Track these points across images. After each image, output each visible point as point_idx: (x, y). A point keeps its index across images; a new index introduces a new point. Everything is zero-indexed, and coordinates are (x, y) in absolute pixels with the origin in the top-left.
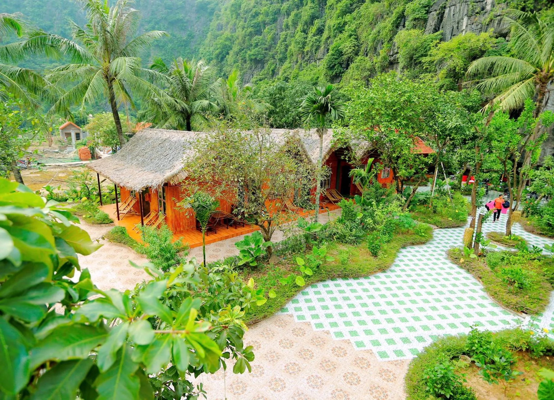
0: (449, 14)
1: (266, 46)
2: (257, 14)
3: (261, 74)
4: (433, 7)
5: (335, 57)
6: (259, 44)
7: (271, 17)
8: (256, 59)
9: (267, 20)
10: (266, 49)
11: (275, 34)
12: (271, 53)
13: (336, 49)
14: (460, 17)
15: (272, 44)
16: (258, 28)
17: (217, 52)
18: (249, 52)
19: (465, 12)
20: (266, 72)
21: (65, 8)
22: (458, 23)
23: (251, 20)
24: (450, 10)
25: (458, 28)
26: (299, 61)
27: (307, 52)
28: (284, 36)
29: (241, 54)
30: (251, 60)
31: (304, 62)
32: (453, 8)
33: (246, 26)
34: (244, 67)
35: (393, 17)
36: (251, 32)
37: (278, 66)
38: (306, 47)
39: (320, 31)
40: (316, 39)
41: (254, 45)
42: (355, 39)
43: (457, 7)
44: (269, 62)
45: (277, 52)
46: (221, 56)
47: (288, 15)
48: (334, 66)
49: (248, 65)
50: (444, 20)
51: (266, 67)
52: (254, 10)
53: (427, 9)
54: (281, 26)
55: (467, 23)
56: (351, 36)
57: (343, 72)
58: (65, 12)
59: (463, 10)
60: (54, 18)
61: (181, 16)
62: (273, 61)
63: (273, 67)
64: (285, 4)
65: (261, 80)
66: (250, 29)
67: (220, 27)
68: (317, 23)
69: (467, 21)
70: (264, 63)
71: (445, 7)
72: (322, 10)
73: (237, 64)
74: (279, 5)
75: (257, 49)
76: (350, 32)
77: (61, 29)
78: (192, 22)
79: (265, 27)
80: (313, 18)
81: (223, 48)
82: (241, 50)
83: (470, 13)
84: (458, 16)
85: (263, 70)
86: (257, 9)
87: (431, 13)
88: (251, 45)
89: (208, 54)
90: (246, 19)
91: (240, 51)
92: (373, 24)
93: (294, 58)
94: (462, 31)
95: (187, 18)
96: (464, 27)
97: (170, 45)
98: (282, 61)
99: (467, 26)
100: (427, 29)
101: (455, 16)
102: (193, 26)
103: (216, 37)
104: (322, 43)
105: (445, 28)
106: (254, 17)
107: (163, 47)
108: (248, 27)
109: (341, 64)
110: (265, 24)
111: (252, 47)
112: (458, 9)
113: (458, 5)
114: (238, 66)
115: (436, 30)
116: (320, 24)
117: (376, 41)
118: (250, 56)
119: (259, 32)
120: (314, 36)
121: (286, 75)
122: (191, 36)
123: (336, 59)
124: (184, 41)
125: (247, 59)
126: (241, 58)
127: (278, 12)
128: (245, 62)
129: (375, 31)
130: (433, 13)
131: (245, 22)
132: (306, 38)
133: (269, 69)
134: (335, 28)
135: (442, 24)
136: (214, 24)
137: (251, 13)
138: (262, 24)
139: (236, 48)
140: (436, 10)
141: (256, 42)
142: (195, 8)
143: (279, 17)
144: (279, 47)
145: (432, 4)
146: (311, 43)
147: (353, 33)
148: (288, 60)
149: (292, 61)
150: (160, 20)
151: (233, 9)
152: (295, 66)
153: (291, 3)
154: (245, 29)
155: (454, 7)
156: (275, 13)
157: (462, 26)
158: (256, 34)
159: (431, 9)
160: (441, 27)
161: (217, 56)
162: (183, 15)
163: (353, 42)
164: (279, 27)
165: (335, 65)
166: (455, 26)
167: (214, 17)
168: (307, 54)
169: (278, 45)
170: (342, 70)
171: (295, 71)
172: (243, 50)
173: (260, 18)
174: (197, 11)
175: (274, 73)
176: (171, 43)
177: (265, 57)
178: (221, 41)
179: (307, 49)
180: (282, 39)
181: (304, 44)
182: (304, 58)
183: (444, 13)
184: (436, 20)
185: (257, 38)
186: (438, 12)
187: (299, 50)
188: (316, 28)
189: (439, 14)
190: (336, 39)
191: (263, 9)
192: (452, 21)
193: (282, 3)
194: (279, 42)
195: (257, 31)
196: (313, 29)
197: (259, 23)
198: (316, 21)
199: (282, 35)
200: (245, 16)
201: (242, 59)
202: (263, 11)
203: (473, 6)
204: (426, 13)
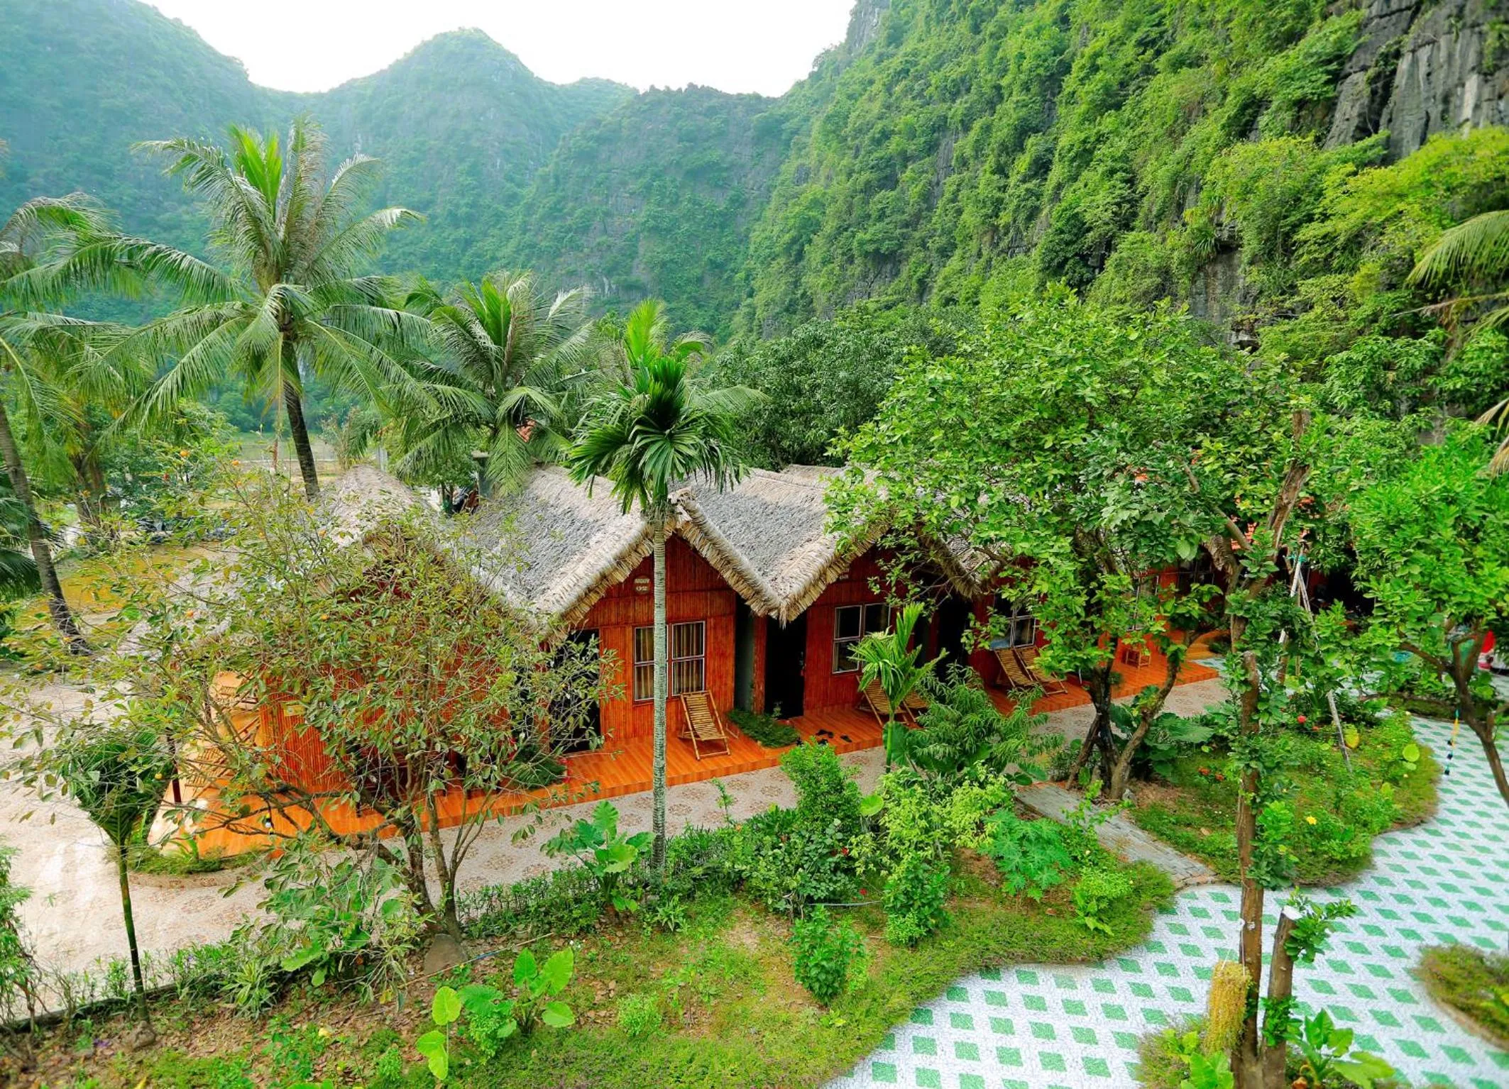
0: (1412, 74)
1: (905, 217)
2: (886, 135)
3: (890, 291)
4: (1354, 60)
5: (1066, 237)
6: (888, 212)
7: (923, 139)
8: (877, 251)
9: (911, 148)
10: (907, 225)
11: (930, 183)
12: (917, 235)
13: (1069, 213)
14: (1454, 80)
15: (920, 211)
16: (888, 171)
17: (787, 237)
18: (860, 235)
19: (1472, 59)
20: (903, 285)
21: (462, 160)
22: (1446, 100)
23: (870, 152)
24: (1415, 62)
25: (1443, 119)
26: (985, 253)
27: (1007, 227)
28: (955, 187)
29: (842, 239)
30: (867, 254)
31: (998, 255)
32: (1424, 53)
33: (856, 168)
34: (849, 273)
35: (1232, 105)
36: (868, 183)
37: (935, 268)
38: (1001, 214)
39: (1041, 167)
40: (1027, 190)
41: (875, 215)
42: (1126, 181)
43: (1439, 48)
44: (913, 259)
45: (935, 230)
46: (796, 247)
47: (967, 128)
48: (1061, 265)
49: (857, 269)
50: (1395, 96)
51: (905, 270)
52: (879, 126)
53: (1334, 66)
54: (948, 160)
55: (1479, 97)
56: (1112, 172)
57: (1089, 281)
58: (460, 168)
59: (1464, 56)
60: (439, 182)
61: (715, 155)
62: (921, 255)
63: (921, 271)
64: (958, 101)
65: (888, 307)
66: (866, 176)
67: (804, 176)
68: (1034, 144)
69: (1480, 87)
70: (900, 262)
71: (1398, 55)
72: (1050, 109)
73: (831, 266)
74: (946, 106)
75: (879, 226)
76: (1109, 163)
77: (449, 207)
78: (743, 166)
79: (906, 167)
80: (1023, 131)
81: (804, 227)
82: (841, 230)
83: (1488, 62)
84: (1447, 76)
85: (896, 281)
86: (885, 122)
87: (1348, 80)
88: (869, 216)
89: (767, 243)
90: (858, 150)
91: (840, 233)
92: (1175, 134)
93: (973, 245)
94: (1460, 126)
95: (732, 157)
96: (1467, 112)
97: (685, 226)
98: (945, 253)
99: (1477, 107)
100: (1334, 130)
101: (1432, 78)
102: (745, 176)
103: (786, 200)
104: (1045, 199)
105: (1397, 123)
106: (878, 142)
107: (669, 231)
108: (862, 169)
109: (1083, 258)
110: (906, 159)
111: (870, 222)
112: (1443, 54)
113: (1443, 41)
114: (831, 272)
115: (1363, 131)
116: (1040, 148)
117: (1180, 183)
118: (861, 244)
119: (889, 181)
120: (1024, 181)
121: (947, 292)
122: (739, 202)
123: (1068, 243)
124: (720, 213)
125: (856, 253)
126: (840, 251)
127: (940, 126)
128: (851, 260)
129: (1178, 152)
130: (1354, 77)
131: (856, 157)
132: (1004, 189)
133: (910, 277)
134: (1072, 154)
135: (1385, 111)
136: (789, 168)
137: (870, 135)
138: (898, 161)
139: (829, 227)
140: (1364, 69)
141: (880, 206)
142: (750, 133)
143: (944, 136)
144: (938, 218)
145: (1351, 50)
146: (1015, 202)
147: (1119, 165)
148: (958, 252)
149: (968, 255)
150: (665, 168)
151: (829, 127)
152: (974, 267)
153: (976, 97)
154: (855, 176)
155: (1428, 48)
156: (934, 129)
157: (1460, 107)
158: (881, 187)
159: (1347, 66)
160: (1383, 120)
161: (787, 250)
162: (720, 152)
163: (1118, 192)
164: (941, 163)
165: (1066, 260)
166: (1435, 112)
167: (792, 153)
168: (1006, 234)
169: (938, 211)
170: (1087, 275)
171: (974, 280)
172: (846, 230)
173: (893, 145)
174: (757, 141)
175: (923, 288)
176: (688, 220)
177: (901, 246)
178: (797, 209)
179: (1005, 218)
180: (948, 195)
181: (998, 205)
182: (998, 244)
183: (1394, 72)
184: (1366, 101)
185: (885, 196)
186: (1371, 72)
187: (983, 223)
188: (1028, 160)
189: (1377, 77)
190: (1075, 186)
191: (902, 121)
192: (1424, 95)
193: (954, 101)
194: (940, 203)
195: (886, 178)
196: (1023, 163)
197: (891, 159)
198: (1031, 141)
199: (949, 184)
200: (857, 142)
201: (843, 254)
202: (901, 126)
203: (1500, 36)
204: (1327, 83)
